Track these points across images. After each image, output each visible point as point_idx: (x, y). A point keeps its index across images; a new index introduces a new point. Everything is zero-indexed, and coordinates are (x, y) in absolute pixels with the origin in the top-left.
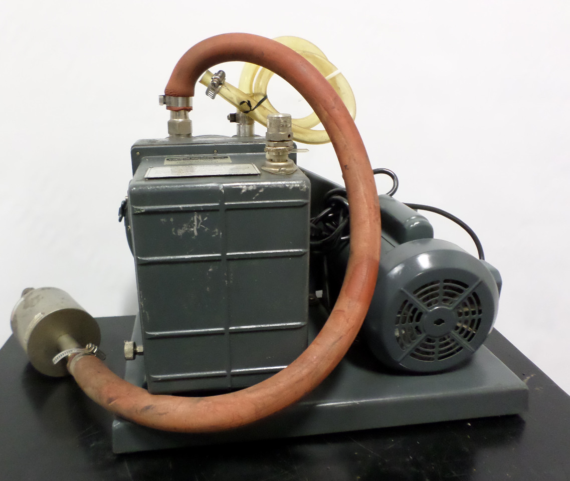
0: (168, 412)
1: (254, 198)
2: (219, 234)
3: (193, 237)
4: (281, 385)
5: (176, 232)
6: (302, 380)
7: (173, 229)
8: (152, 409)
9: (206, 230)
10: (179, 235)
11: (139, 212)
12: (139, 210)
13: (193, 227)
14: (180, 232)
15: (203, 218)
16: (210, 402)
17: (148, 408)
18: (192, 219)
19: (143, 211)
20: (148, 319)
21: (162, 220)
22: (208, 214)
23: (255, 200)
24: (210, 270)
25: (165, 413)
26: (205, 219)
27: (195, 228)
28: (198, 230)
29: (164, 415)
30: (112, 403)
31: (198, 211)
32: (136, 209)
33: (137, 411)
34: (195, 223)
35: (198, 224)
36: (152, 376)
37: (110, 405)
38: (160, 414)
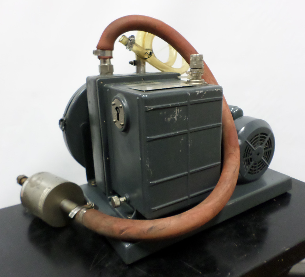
0: (166, 227)
1: (202, 97)
2: (187, 119)
3: (175, 122)
4: (221, 195)
5: (167, 119)
6: (229, 190)
7: (166, 119)
8: (155, 228)
9: (181, 117)
10: (168, 121)
11: (150, 110)
12: (150, 108)
13: (175, 116)
14: (169, 119)
15: (180, 110)
16: (188, 215)
17: (151, 229)
18: (175, 111)
19: (152, 109)
20: (151, 174)
21: (160, 113)
22: (182, 108)
23: (202, 98)
24: (182, 139)
25: (164, 228)
26: (181, 111)
27: (176, 116)
28: (177, 117)
29: (164, 230)
30: (123, 233)
31: (178, 106)
32: (148, 108)
33: (144, 232)
34: (176, 114)
35: (177, 114)
36: (152, 208)
37: (121, 234)
38: (161, 230)
